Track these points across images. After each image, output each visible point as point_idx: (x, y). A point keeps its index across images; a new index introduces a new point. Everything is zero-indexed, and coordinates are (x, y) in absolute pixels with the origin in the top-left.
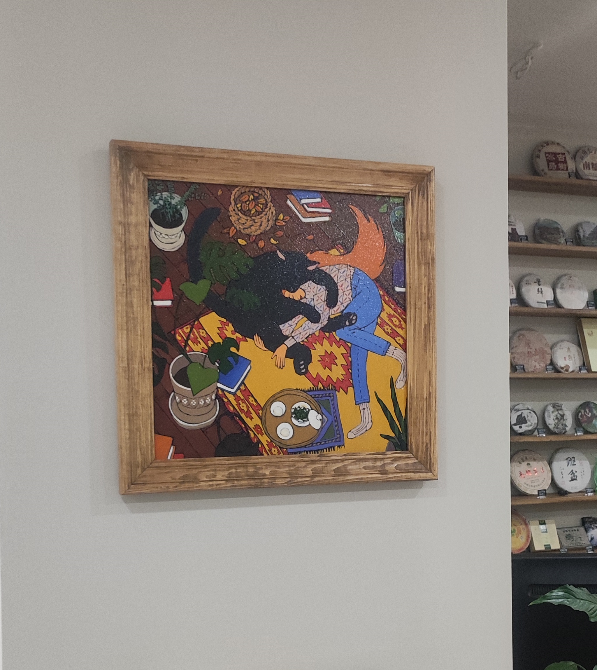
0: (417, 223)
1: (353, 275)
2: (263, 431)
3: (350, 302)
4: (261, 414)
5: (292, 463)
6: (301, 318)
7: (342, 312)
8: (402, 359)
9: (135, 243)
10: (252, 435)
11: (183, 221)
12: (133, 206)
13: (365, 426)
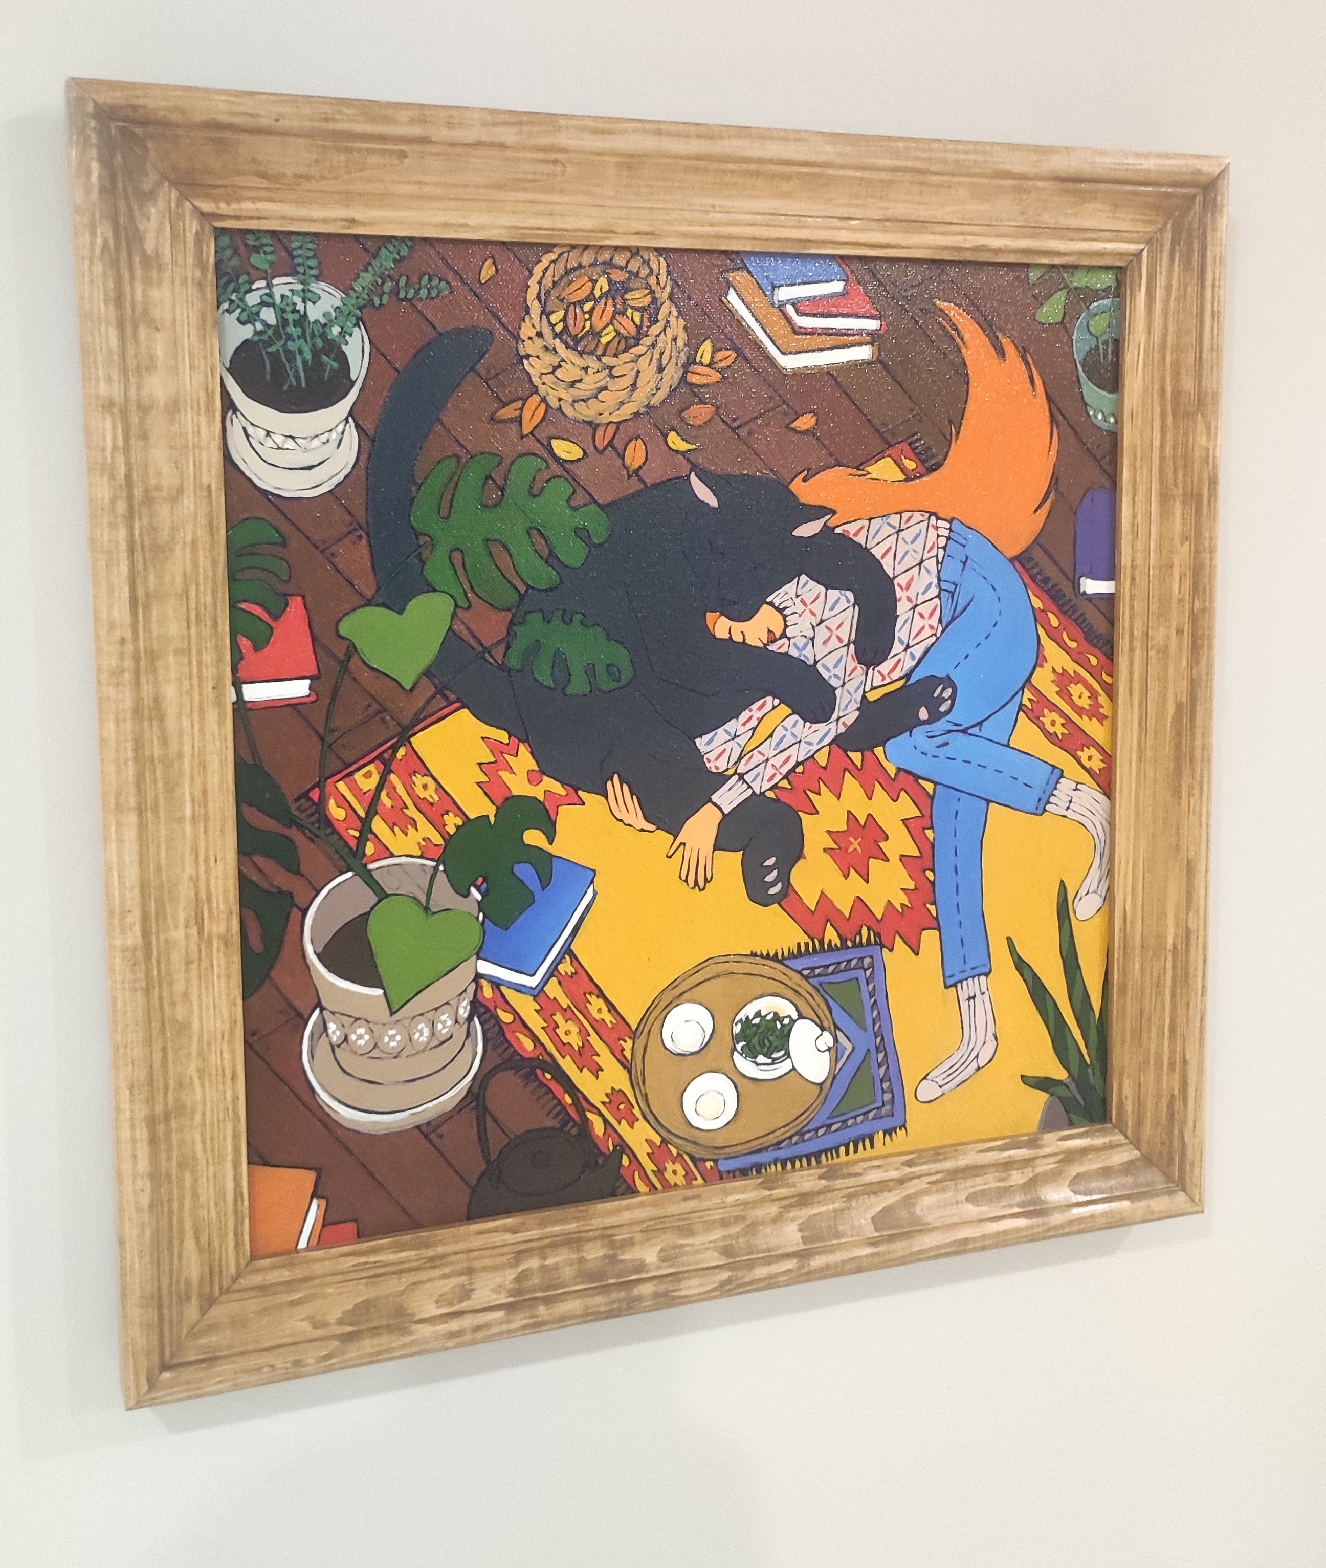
0: (1164, 358)
1: (944, 548)
2: (636, 1111)
3: (934, 639)
4: (628, 1054)
5: (736, 1212)
6: (768, 707)
7: (908, 676)
8: (1097, 823)
9: (168, 477)
10: (598, 1127)
11: (353, 383)
12: (158, 335)
13: (974, 1054)
